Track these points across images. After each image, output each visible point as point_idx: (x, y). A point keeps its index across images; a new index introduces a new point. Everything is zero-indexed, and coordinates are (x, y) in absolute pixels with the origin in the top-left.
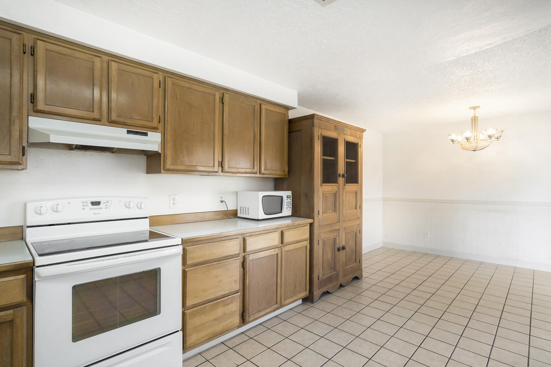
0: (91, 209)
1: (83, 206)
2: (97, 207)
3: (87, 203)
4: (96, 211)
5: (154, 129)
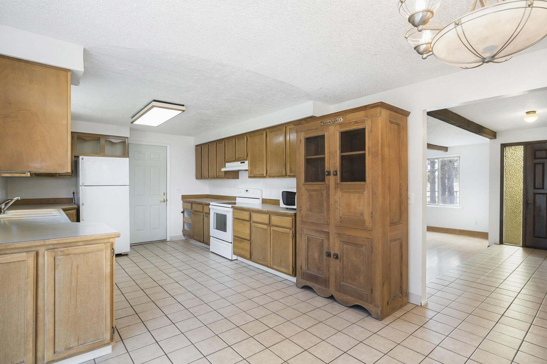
1: (245, 191)
4: (246, 194)
5: (246, 160)
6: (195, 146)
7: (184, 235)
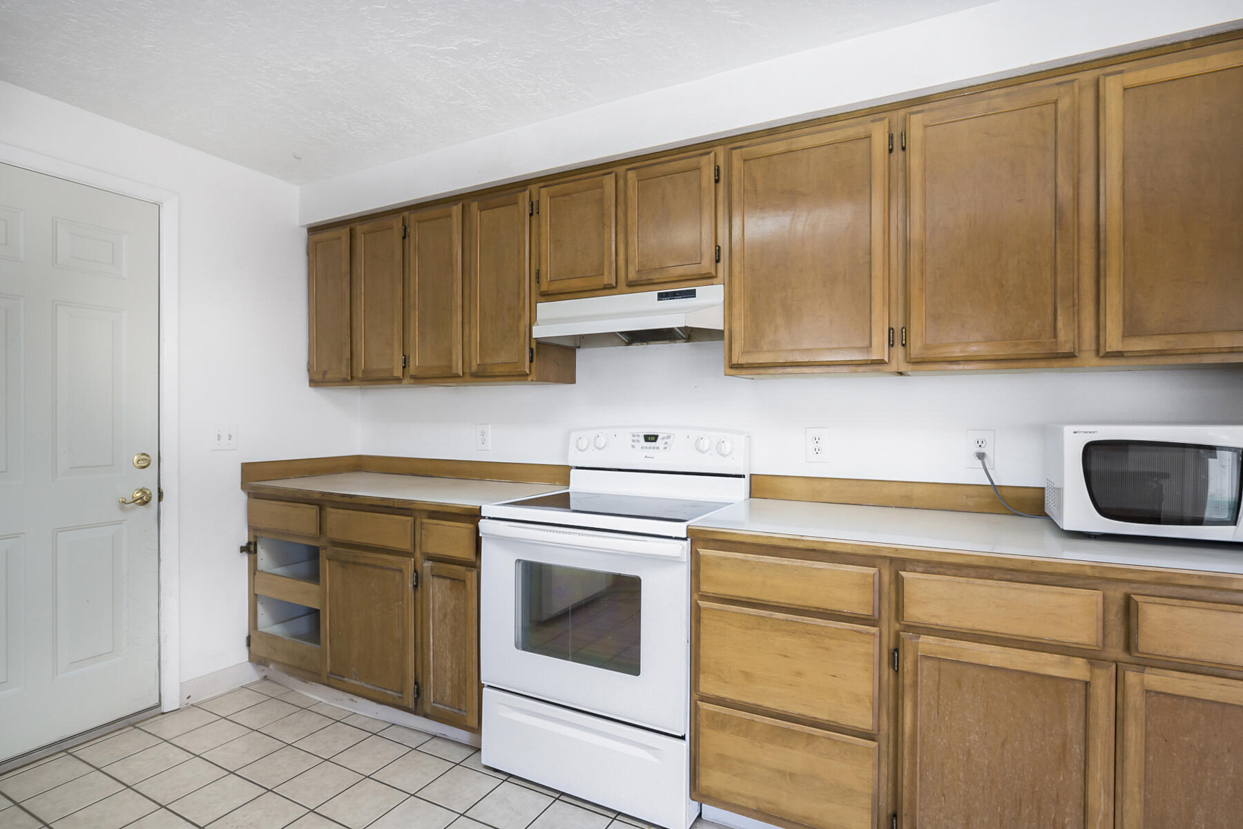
0: (642, 448)
1: (633, 441)
2: (652, 444)
3: (638, 436)
4: (650, 453)
5: (708, 278)
6: (305, 231)
7: (257, 660)
